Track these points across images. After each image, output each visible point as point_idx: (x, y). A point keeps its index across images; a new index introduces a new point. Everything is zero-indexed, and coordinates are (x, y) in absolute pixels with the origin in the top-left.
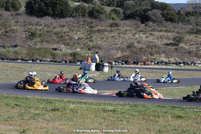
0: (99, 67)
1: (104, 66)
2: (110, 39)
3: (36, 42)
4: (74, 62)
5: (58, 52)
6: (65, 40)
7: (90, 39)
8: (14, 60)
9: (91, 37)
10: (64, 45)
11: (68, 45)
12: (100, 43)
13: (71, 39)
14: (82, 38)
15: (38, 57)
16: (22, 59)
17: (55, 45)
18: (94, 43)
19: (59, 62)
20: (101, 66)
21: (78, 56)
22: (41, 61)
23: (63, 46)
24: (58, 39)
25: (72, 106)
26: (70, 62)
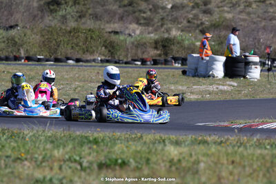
0: (235, 68)
1: (248, 64)
2: (254, 6)
3: (64, 17)
4: (166, 62)
5: (122, 38)
6: (140, 11)
7: (203, 8)
8: (7, 59)
9: (205, 4)
10: (138, 23)
11: (147, 24)
12: (229, 16)
13: (155, 8)
14: (183, 6)
15: (69, 52)
16: (28, 59)
17: (116, 25)
18: (216, 17)
19: (126, 63)
20: (242, 65)
21: (175, 48)
22: (78, 60)
23: (134, 26)
24: (120, 11)
25: (173, 151)
26: (155, 62)
